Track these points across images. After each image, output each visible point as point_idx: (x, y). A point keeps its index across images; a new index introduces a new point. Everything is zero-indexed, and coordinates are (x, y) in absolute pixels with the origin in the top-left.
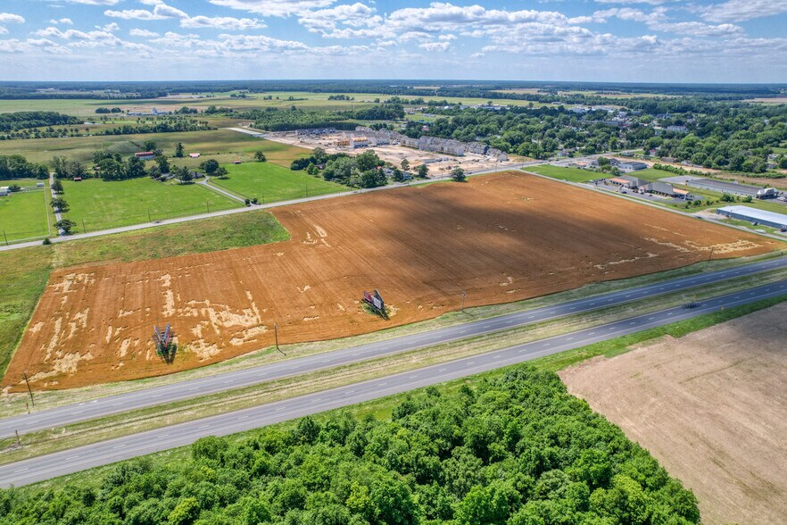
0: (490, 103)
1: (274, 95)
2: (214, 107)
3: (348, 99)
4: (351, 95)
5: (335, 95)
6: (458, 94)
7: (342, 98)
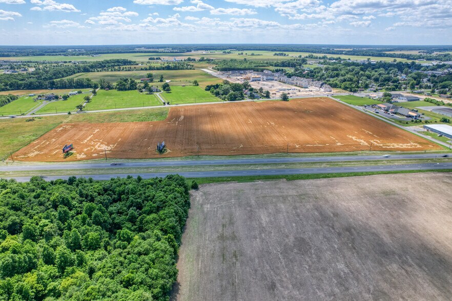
0: (369, 59)
1: (244, 52)
2: (203, 58)
3: (285, 55)
5: (278, 52)
6: (356, 53)
7: (281, 54)
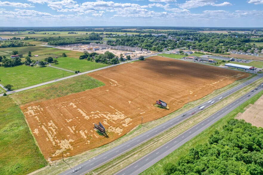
0: (126, 34)
1: (47, 32)
2: (27, 37)
3: (75, 33)
4: (76, 32)
5: (70, 32)
6: (112, 31)
7: (73, 33)
